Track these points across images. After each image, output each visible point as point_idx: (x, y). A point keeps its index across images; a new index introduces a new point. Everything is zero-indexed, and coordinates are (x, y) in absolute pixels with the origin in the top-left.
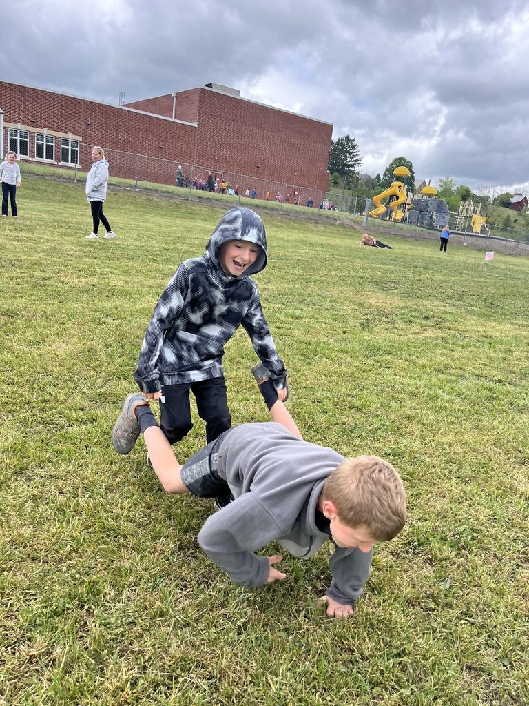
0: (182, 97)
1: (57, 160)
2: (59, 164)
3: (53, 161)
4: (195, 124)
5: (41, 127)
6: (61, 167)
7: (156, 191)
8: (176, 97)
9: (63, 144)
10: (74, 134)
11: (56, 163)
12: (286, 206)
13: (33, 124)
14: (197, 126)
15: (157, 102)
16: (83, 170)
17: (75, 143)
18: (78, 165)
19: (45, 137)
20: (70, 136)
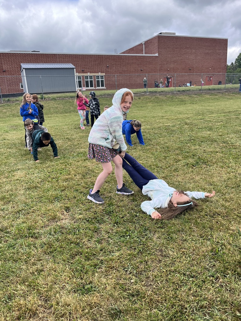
0: (148, 43)
1: (95, 87)
2: (96, 88)
3: (93, 88)
4: (157, 55)
5: (87, 73)
6: (97, 90)
7: (156, 92)
8: (144, 44)
9: (97, 79)
10: (101, 72)
11: (95, 88)
12: (207, 87)
13: (83, 72)
14: (158, 55)
15: (135, 49)
16: (107, 89)
17: (102, 77)
18: (104, 88)
19: (89, 77)
20: (100, 74)
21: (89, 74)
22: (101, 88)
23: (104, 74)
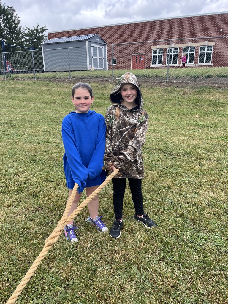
1: (195, 63)
2: (197, 65)
10: (210, 41)
11: (195, 65)
13: (182, 42)
16: (215, 65)
17: (209, 48)
18: (210, 64)
19: (189, 48)
20: (207, 43)
21: (190, 44)
22: (205, 63)
23: (214, 43)
